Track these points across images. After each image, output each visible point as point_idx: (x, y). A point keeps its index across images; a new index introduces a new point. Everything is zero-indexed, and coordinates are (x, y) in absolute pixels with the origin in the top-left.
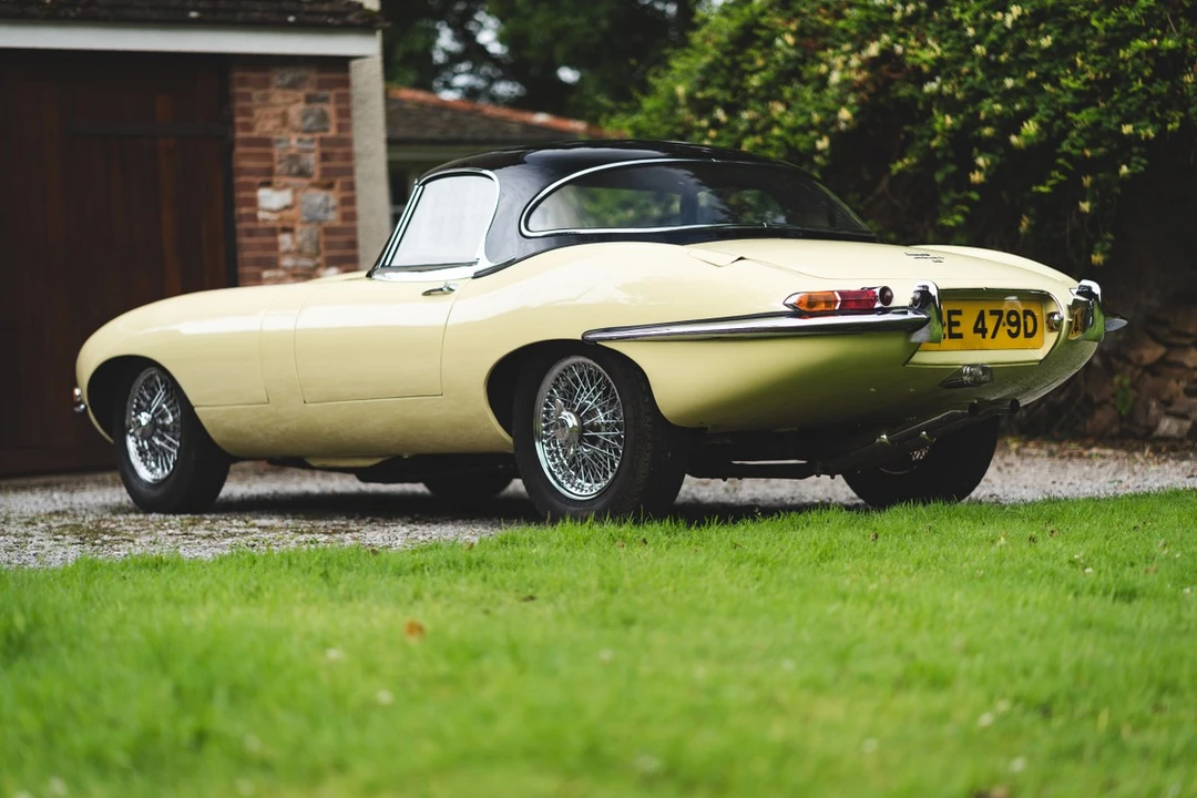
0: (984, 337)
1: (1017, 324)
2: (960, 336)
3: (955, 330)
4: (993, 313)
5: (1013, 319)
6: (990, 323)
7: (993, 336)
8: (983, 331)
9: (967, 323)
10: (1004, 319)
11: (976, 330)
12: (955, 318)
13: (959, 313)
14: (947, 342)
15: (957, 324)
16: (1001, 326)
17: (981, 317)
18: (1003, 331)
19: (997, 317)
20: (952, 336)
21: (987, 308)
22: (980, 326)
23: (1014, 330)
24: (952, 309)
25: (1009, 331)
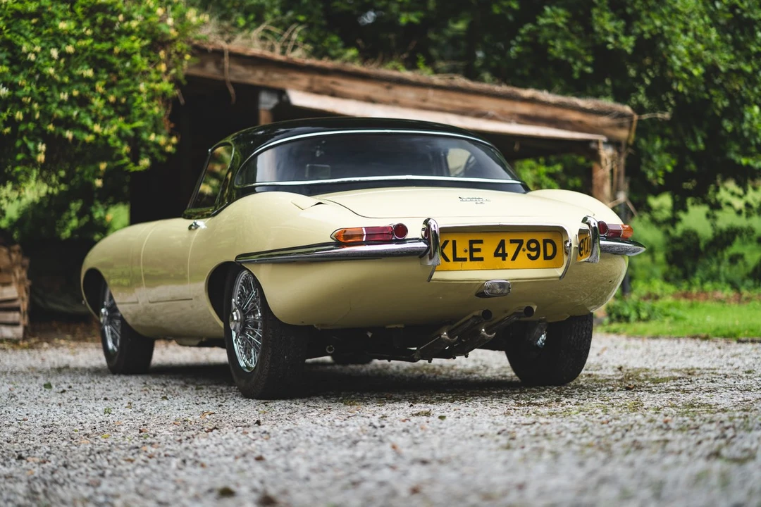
0: (504, 259)
1: (537, 249)
2: (481, 259)
3: (476, 255)
4: (512, 241)
5: (533, 246)
6: (510, 249)
7: (514, 259)
8: (504, 256)
9: (488, 249)
10: (524, 246)
11: (496, 254)
12: (475, 246)
13: (481, 242)
14: (468, 263)
15: (479, 250)
16: (521, 251)
17: (502, 244)
18: (522, 256)
19: (518, 244)
20: (472, 259)
21: (507, 238)
22: (500, 252)
23: (533, 254)
24: (471, 239)
25: (529, 256)
